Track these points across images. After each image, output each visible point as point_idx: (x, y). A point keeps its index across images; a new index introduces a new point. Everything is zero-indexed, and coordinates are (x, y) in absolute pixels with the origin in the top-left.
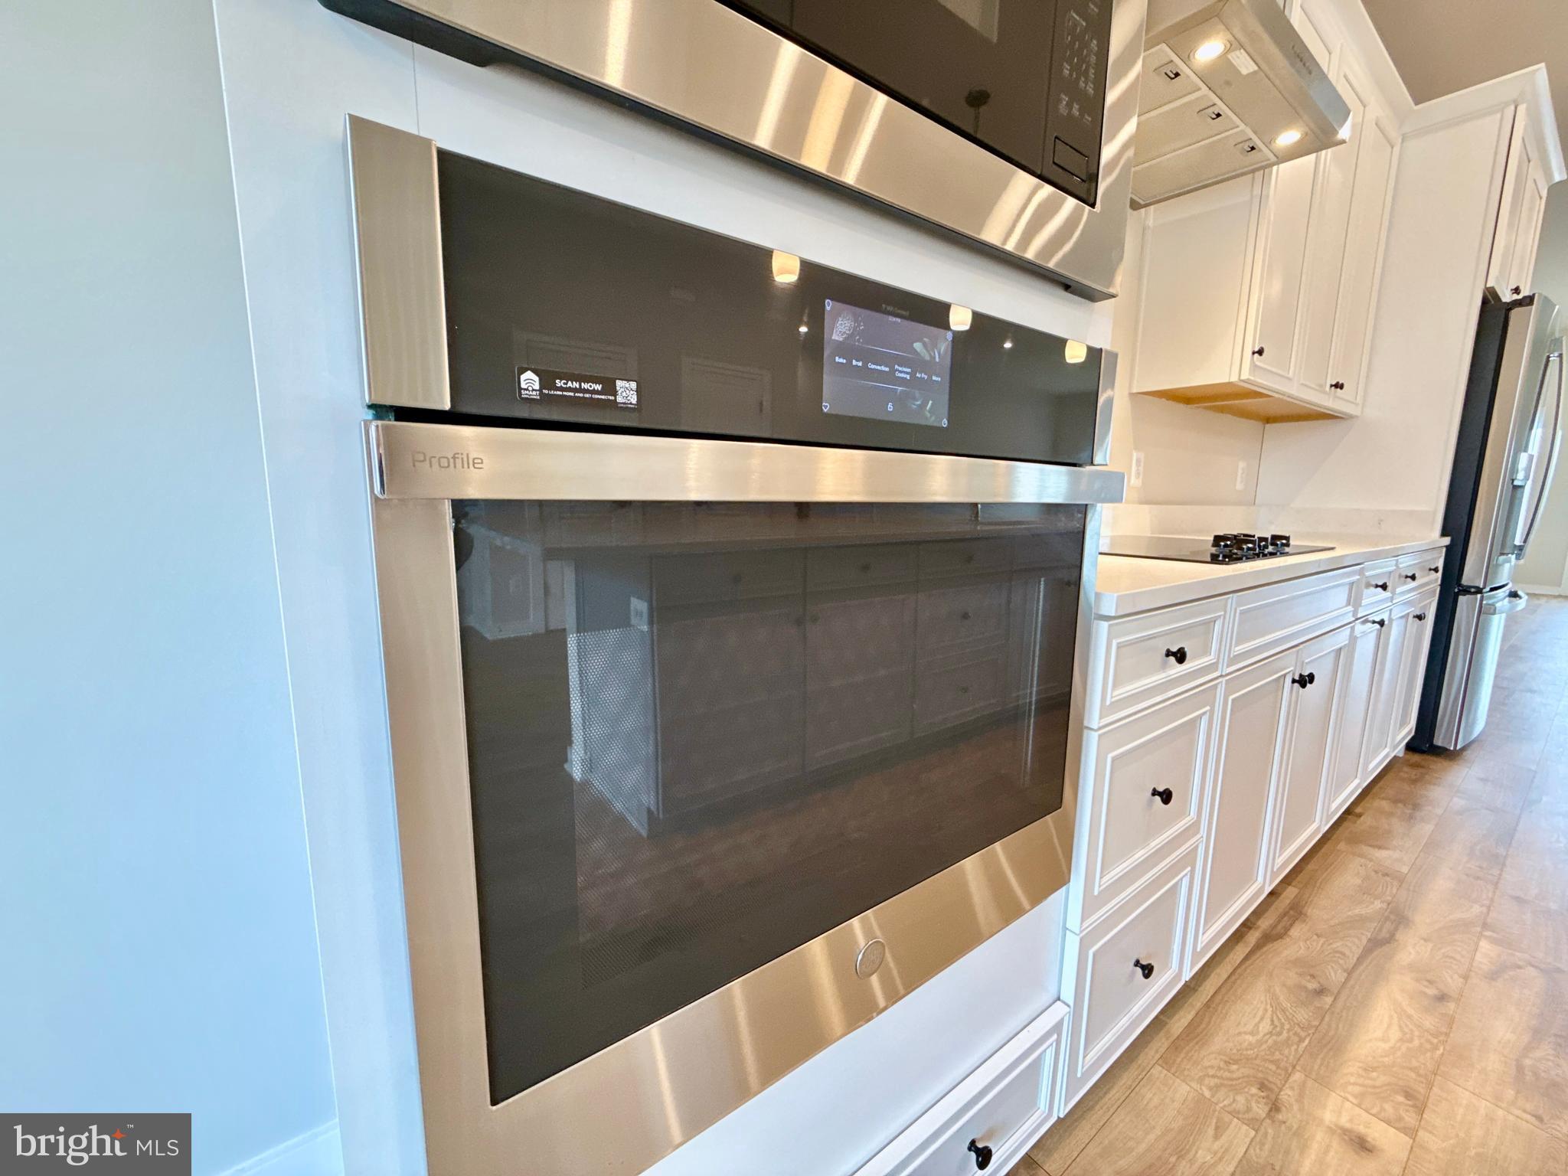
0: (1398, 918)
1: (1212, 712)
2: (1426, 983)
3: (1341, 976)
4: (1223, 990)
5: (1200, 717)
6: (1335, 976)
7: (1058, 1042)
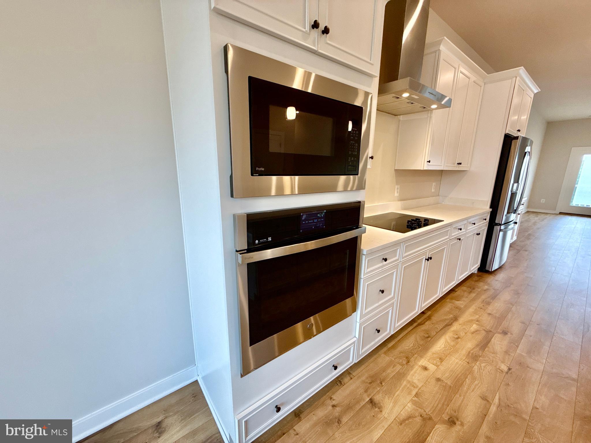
0: (455, 319)
1: (397, 271)
2: (455, 335)
3: (435, 333)
4: (404, 337)
5: (394, 272)
6: (433, 333)
7: (354, 346)
